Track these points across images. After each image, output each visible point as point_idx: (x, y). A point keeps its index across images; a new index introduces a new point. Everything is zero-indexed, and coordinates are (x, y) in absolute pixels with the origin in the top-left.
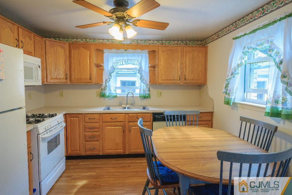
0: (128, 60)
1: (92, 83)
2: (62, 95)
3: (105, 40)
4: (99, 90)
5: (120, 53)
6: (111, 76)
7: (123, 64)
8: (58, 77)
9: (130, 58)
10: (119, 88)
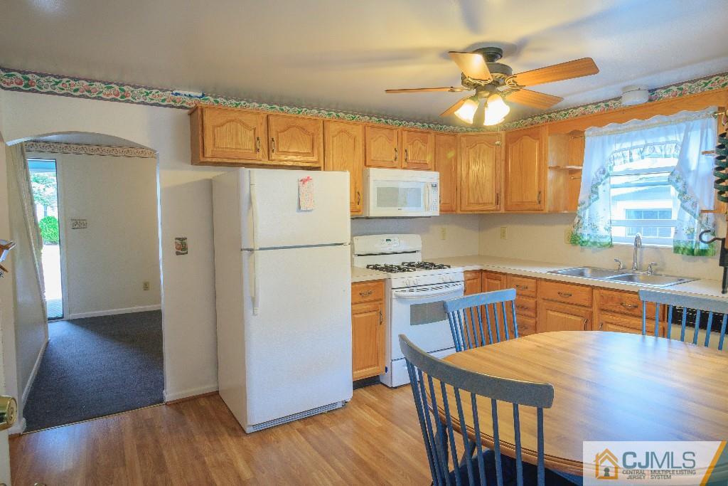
0: (645, 147)
1: (544, 212)
2: (503, 235)
3: (590, 106)
4: (569, 227)
5: (625, 130)
6: (597, 193)
7: (631, 160)
8: (481, 202)
9: (650, 141)
10: (619, 223)
